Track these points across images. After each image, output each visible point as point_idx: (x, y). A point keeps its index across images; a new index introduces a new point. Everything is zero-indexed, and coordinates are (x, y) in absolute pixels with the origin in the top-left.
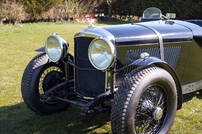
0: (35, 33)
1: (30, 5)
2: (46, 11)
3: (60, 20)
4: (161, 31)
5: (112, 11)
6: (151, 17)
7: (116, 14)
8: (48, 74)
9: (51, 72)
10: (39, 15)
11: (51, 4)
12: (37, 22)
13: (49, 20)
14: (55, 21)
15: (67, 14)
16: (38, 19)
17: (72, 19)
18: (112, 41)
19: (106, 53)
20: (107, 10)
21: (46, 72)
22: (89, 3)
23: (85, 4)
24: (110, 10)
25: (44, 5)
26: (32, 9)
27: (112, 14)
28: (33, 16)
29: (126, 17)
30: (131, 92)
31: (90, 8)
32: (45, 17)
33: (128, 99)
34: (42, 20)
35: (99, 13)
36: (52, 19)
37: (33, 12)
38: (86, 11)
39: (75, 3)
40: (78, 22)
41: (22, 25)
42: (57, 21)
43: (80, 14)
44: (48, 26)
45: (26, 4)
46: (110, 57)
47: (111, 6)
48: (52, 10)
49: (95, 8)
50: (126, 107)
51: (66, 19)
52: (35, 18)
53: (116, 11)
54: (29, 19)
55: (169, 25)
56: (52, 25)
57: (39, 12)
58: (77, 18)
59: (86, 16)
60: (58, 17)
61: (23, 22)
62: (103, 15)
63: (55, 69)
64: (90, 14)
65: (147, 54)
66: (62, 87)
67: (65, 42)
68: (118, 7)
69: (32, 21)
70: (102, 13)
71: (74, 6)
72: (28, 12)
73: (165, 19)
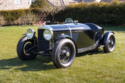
0: (11, 32)
1: (7, 16)
2: (16, 19)
3: (24, 24)
4: (71, 27)
5: (54, 19)
6: (69, 22)
7: (56, 21)
8: (27, 44)
9: (28, 44)
10: (13, 22)
11: (19, 15)
12: (11, 26)
13: (18, 25)
14: (21, 25)
15: (29, 21)
16: (11, 24)
17: (31, 24)
18: (52, 30)
19: (50, 34)
20: (52, 19)
21: (26, 44)
22: (41, 15)
23: (39, 16)
24: (53, 19)
25: (15, 16)
26: (8, 19)
27: (55, 21)
28: (9, 22)
29: (62, 23)
30: (58, 46)
31: (42, 18)
32: (16, 23)
33: (57, 48)
34: (14, 25)
35: (47, 20)
36: (20, 24)
37: (9, 20)
38: (39, 20)
39: (33, 15)
40: (35, 25)
41: (3, 28)
42: (23, 25)
43: (36, 21)
44: (18, 28)
45: (5, 16)
46: (51, 36)
47: (53, 17)
48: (20, 19)
49: (45, 18)
50: (56, 51)
51: (28, 24)
52: (10, 24)
53: (56, 19)
54: (6, 24)
55: (76, 25)
56: (20, 28)
57: (13, 20)
58: (34, 23)
59: (39, 22)
60: (23, 23)
61: (3, 26)
62: (49, 22)
63: (30, 43)
64: (42, 21)
65: (64, 34)
66: (33, 48)
67: (34, 31)
68: (58, 17)
69: (8, 25)
70: (48, 20)
71: (32, 16)
72: (6, 20)
73: (74, 23)
